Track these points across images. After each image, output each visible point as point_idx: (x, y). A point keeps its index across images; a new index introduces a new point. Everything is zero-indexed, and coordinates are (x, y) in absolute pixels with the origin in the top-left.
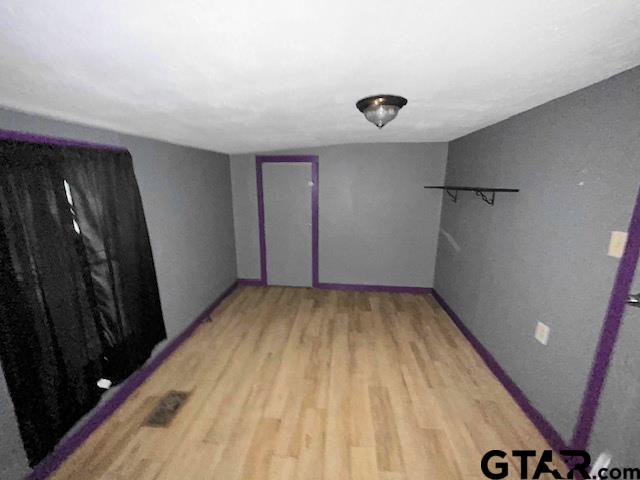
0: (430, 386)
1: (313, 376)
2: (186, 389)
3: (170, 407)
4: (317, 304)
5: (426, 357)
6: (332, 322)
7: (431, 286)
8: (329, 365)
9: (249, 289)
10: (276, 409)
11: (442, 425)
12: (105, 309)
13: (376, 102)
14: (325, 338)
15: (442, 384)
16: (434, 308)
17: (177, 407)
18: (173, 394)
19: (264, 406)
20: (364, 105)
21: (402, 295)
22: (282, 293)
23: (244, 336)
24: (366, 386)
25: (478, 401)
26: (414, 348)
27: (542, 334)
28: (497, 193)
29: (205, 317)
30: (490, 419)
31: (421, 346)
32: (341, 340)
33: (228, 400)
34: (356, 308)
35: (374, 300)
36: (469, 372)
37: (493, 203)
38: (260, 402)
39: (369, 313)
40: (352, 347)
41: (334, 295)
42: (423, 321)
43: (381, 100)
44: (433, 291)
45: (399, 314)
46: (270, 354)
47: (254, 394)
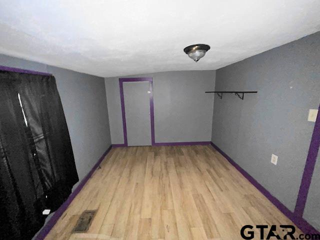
0: (222, 191)
1: (163, 193)
2: (94, 208)
3: (86, 220)
4: (156, 154)
5: (216, 176)
6: (166, 163)
7: (210, 140)
8: (169, 186)
9: (118, 149)
10: (147, 213)
11: (232, 210)
12: (45, 168)
13: (194, 48)
14: (164, 171)
15: (227, 189)
16: (214, 151)
17: (90, 220)
18: (86, 212)
19: (140, 213)
20: (188, 50)
21: (197, 146)
22: (136, 150)
23: (120, 175)
24: (191, 195)
25: (245, 196)
26: (209, 172)
27: (274, 160)
28: (245, 94)
29: (97, 166)
30: (253, 204)
31: (212, 170)
32: (173, 172)
33: (119, 212)
34: (177, 154)
35: (184, 150)
36: (238, 182)
37: (243, 99)
38: (137, 210)
39: (183, 156)
40: (179, 175)
41: (163, 149)
42: (211, 159)
43: (197, 47)
44: (211, 143)
45: (198, 156)
46: (137, 184)
47: (133, 206)
